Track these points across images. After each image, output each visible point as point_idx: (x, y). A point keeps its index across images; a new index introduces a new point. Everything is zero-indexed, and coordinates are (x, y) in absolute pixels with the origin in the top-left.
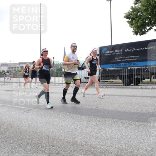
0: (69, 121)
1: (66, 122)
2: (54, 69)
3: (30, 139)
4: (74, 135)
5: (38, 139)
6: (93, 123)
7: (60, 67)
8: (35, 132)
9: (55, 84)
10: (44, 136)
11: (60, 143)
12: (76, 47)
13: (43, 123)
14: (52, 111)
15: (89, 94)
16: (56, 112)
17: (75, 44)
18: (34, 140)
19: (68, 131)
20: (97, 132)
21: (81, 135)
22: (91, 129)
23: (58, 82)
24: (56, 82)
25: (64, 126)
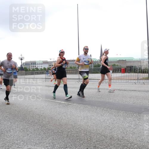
0: (106, 116)
1: (103, 117)
2: (92, 66)
3: (69, 132)
4: (111, 130)
5: (77, 132)
6: (129, 118)
7: (97, 64)
8: (74, 125)
9: (93, 80)
10: (82, 129)
11: (98, 137)
12: (88, 49)
13: (81, 118)
14: (90, 106)
15: (126, 89)
16: (93, 107)
17: (87, 47)
18: (73, 133)
19: (105, 125)
20: (134, 128)
21: (117, 129)
22: (128, 124)
23: (95, 79)
24: (94, 78)
25: (102, 121)
